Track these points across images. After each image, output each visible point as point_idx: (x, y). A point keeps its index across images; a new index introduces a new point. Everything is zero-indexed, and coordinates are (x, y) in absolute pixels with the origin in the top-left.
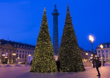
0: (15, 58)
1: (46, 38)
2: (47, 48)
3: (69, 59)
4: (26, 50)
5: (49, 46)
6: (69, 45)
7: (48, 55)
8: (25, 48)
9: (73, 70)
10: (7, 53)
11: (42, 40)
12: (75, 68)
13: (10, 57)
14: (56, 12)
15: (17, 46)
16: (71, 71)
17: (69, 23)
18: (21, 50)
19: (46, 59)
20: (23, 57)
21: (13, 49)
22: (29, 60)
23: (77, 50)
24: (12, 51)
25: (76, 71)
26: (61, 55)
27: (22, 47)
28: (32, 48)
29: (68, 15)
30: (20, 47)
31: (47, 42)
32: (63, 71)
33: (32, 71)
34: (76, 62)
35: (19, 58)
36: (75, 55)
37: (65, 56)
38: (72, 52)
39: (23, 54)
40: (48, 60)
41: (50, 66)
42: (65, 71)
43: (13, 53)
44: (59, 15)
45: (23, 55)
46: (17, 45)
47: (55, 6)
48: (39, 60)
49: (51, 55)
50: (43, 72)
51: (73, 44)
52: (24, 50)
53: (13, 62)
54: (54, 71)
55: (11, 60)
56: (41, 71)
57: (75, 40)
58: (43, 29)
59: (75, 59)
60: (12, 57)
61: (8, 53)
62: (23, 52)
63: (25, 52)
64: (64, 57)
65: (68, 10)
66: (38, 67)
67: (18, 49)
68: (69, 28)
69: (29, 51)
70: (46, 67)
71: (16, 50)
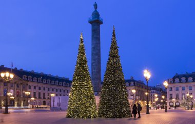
0: (26, 99)
1: (85, 77)
2: (86, 90)
3: (113, 103)
4: (44, 86)
5: (88, 88)
6: (113, 86)
7: (88, 98)
8: (42, 81)
9: (116, 116)
10: (12, 91)
11: (79, 79)
12: (119, 113)
13: (17, 96)
14: (96, 19)
15: (27, 78)
16: (115, 116)
17: (114, 56)
18: (35, 84)
19: (85, 103)
20: (40, 98)
21: (21, 84)
22: (54, 102)
23: (123, 92)
24: (21, 87)
25: (120, 117)
26: (103, 98)
27: (37, 80)
28: (55, 81)
29: (114, 43)
30: (34, 80)
31: (86, 82)
32: (106, 117)
33: (69, 117)
34: (121, 106)
35: (33, 99)
36: (120, 98)
37: (108, 100)
38: (117, 95)
39: (39, 91)
40: (88, 104)
41: (90, 111)
42: (108, 117)
43: (26, 91)
44: (102, 23)
45: (39, 93)
46: (27, 76)
47: (96, 6)
48: (77, 104)
49: (91, 98)
50: (83, 118)
51: (119, 85)
52: (40, 85)
53: (24, 106)
54: (95, 117)
55: (20, 103)
56: (79, 117)
57: (121, 79)
58: (80, 64)
59: (120, 103)
60: (22, 96)
61: (14, 89)
62: (40, 89)
63: (42, 89)
64: (106, 100)
65: (114, 35)
66: (76, 111)
67: (30, 84)
68: (114, 63)
69: (49, 86)
70: (85, 112)
71: (27, 85)
